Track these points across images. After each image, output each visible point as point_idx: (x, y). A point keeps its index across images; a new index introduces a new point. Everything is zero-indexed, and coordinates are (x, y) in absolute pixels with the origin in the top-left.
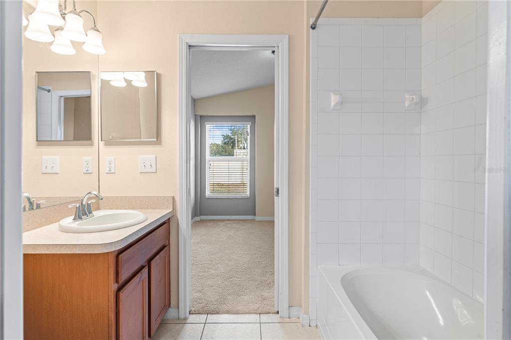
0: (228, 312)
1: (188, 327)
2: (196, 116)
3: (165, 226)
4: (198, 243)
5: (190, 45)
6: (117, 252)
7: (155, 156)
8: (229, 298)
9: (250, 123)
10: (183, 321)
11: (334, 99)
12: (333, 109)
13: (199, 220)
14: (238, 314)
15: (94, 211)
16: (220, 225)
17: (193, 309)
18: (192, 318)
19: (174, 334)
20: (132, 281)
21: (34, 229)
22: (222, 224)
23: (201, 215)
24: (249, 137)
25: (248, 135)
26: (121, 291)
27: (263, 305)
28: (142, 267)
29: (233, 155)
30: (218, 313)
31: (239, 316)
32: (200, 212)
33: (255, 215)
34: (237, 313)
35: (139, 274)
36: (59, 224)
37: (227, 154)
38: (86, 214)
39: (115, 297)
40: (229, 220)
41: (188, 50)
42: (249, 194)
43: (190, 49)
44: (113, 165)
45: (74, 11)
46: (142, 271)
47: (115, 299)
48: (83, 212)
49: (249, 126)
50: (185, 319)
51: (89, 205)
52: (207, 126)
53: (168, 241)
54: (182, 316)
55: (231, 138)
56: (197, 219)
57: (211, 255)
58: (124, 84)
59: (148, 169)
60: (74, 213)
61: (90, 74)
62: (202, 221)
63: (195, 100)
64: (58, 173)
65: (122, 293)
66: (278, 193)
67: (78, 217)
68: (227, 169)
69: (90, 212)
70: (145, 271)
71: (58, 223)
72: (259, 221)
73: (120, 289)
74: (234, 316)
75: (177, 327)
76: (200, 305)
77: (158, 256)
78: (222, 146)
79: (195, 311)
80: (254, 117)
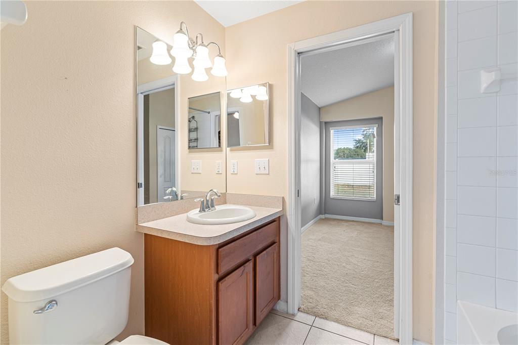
0: (337, 321)
1: (294, 324)
2: (321, 123)
3: (275, 224)
4: (319, 240)
5: (299, 51)
6: (217, 246)
7: (268, 159)
8: (341, 304)
9: (377, 125)
10: (290, 317)
11: (486, 79)
12: (484, 93)
13: (324, 218)
14: (349, 326)
15: (216, 205)
16: (343, 225)
17: (302, 307)
18: (300, 316)
19: (280, 327)
20: (233, 273)
21: (173, 216)
22: (346, 224)
23: (325, 213)
24: (375, 139)
25: (374, 137)
26: (221, 282)
27: (379, 325)
28: (248, 261)
29: (365, 158)
30: (326, 318)
31: (350, 329)
32: (325, 211)
33: (382, 218)
34: (347, 324)
35: (243, 267)
36: (187, 216)
37: (359, 157)
38: (209, 207)
39: (216, 285)
40: (353, 221)
41: (297, 58)
42: (375, 197)
43: (299, 57)
44: (236, 168)
45: (202, 44)
46: (246, 265)
47: (215, 288)
48: (206, 206)
49: (375, 128)
50: (294, 315)
51: (212, 200)
52: (331, 131)
53: (278, 238)
54: (290, 311)
55: (363, 143)
56: (323, 216)
57: (330, 254)
58: (250, 100)
59: (263, 171)
60: (200, 206)
61: (219, 95)
62: (326, 219)
63: (320, 108)
64: (200, 173)
65: (222, 283)
66: (398, 202)
67: (203, 210)
68: (352, 172)
69: (213, 206)
70: (250, 265)
71: (186, 214)
72: (386, 226)
73: (220, 280)
74: (343, 327)
75: (284, 321)
76: (310, 304)
77: (265, 252)
78: (354, 150)
79: (304, 309)
80: (382, 118)
